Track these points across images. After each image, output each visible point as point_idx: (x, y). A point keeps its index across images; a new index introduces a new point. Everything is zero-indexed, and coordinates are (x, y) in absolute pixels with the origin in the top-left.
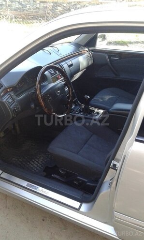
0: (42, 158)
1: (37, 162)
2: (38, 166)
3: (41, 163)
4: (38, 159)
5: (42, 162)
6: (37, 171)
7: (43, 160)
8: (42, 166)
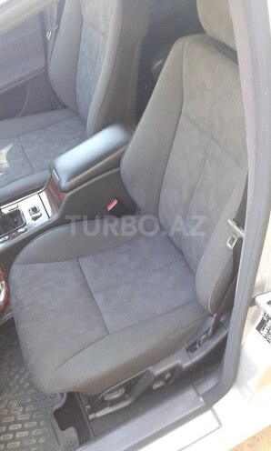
0: (15, 404)
1: (16, 422)
2: (30, 430)
3: (27, 417)
4: (9, 414)
5: (24, 412)
6: (41, 440)
7: (24, 406)
8: (38, 421)
